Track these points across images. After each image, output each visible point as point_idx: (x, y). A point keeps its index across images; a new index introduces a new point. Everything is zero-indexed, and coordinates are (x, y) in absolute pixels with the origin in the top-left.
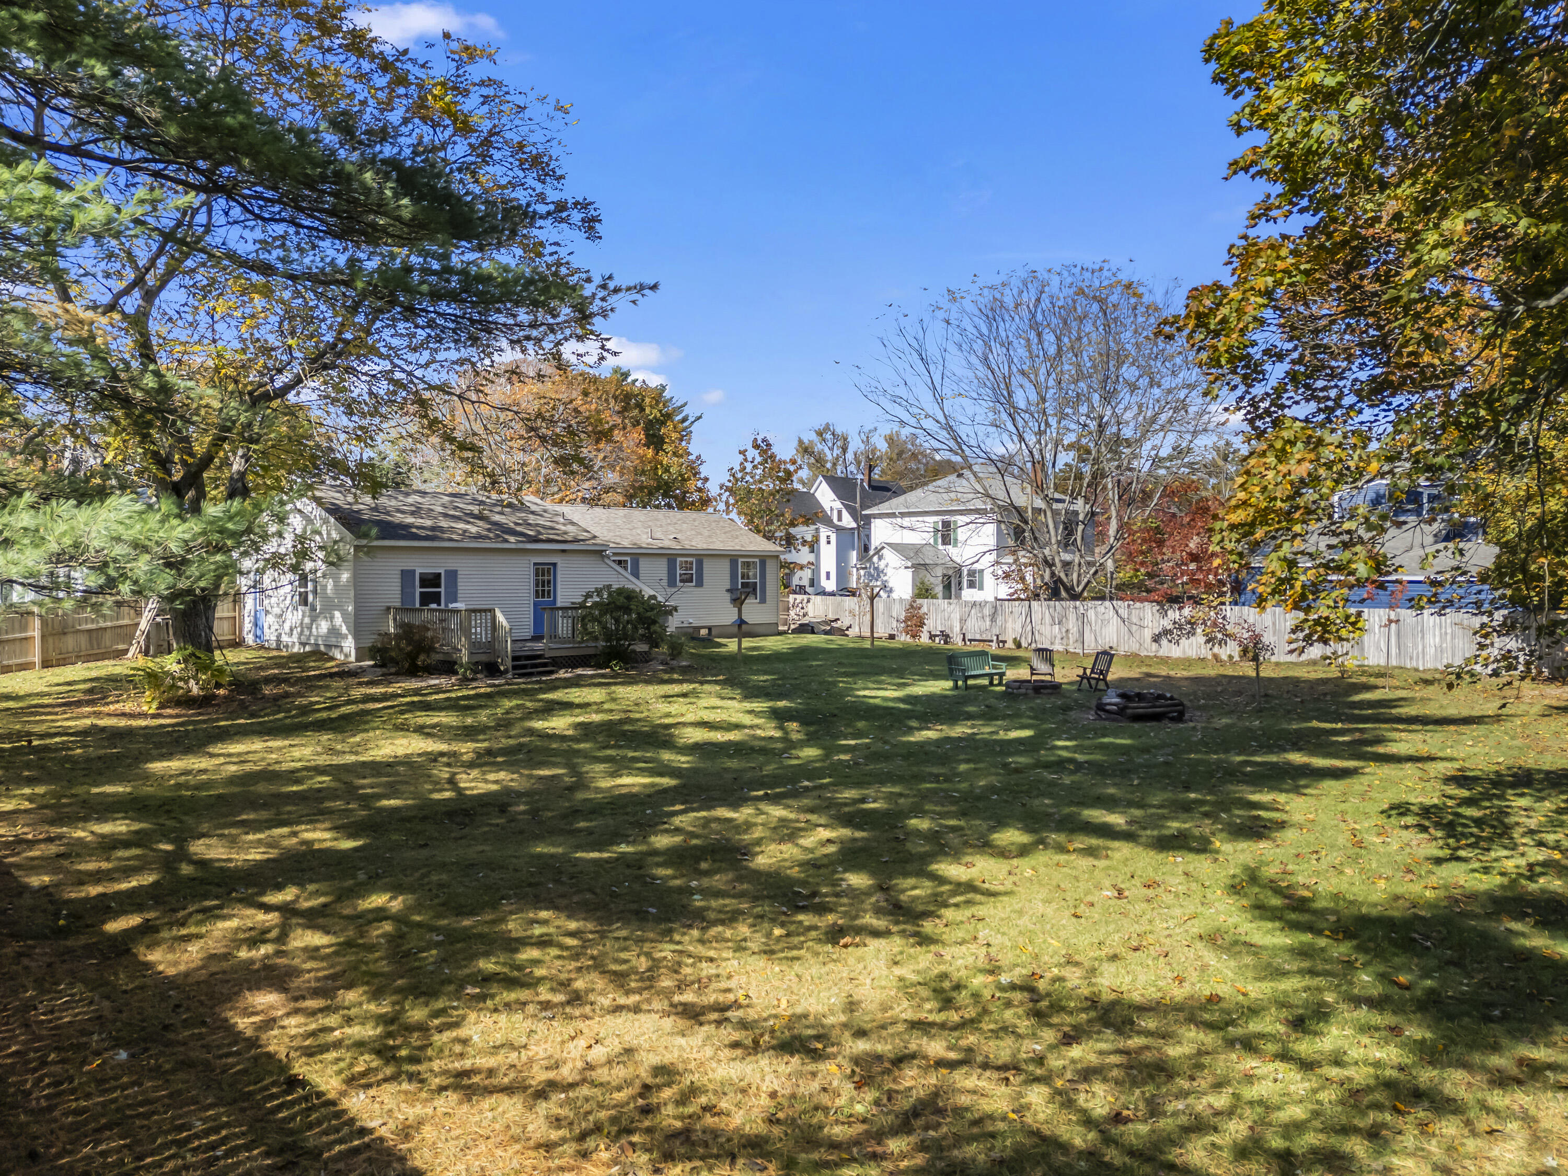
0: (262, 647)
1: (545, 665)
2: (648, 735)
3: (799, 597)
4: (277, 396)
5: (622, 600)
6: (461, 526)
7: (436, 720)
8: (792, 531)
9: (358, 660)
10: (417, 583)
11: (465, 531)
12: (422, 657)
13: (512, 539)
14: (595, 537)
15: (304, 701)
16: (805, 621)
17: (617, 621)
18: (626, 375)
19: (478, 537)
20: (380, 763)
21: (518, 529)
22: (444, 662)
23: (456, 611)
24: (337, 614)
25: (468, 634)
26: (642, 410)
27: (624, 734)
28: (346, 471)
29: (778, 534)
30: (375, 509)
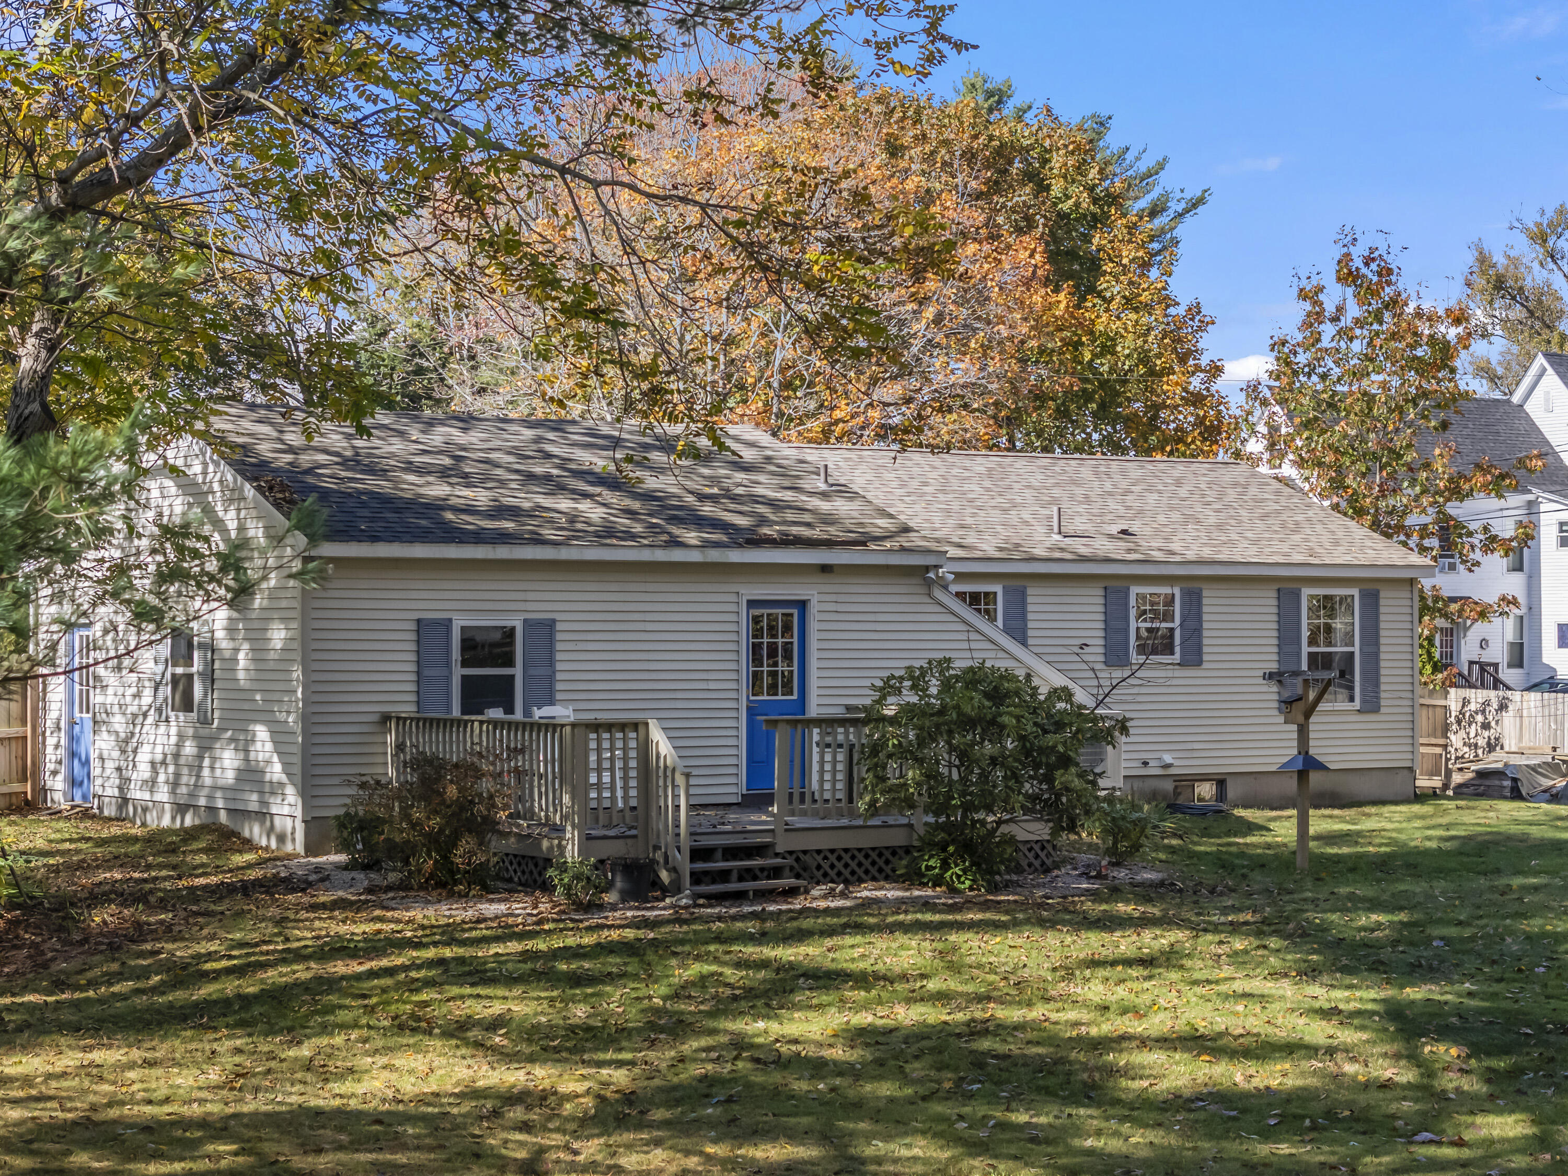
0: (86, 815)
1: (776, 872)
2: (1042, 1067)
3: (1477, 697)
4: (127, 183)
5: (975, 703)
6: (564, 504)
7: (497, 1008)
8: (1454, 509)
9: (312, 848)
10: (456, 654)
11: (573, 518)
12: (466, 844)
13: (691, 536)
14: (906, 530)
15: (181, 952)
16: (1494, 761)
17: (965, 756)
18: (998, 97)
19: (607, 532)
20: (358, 1115)
21: (707, 509)
22: (520, 859)
23: (551, 726)
24: (261, 732)
25: (580, 791)
26: (1042, 187)
27: (979, 1061)
28: (291, 367)
29: (1413, 520)
30: (353, 462)
